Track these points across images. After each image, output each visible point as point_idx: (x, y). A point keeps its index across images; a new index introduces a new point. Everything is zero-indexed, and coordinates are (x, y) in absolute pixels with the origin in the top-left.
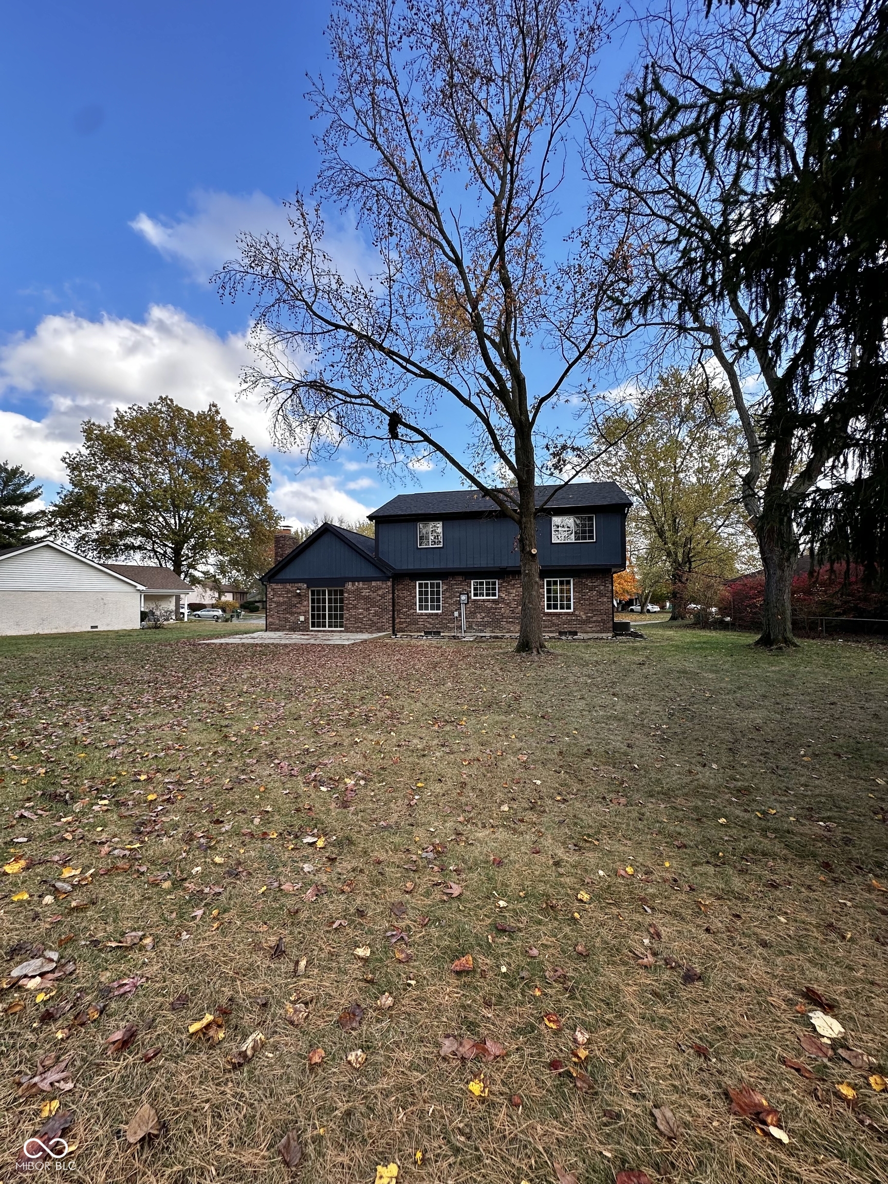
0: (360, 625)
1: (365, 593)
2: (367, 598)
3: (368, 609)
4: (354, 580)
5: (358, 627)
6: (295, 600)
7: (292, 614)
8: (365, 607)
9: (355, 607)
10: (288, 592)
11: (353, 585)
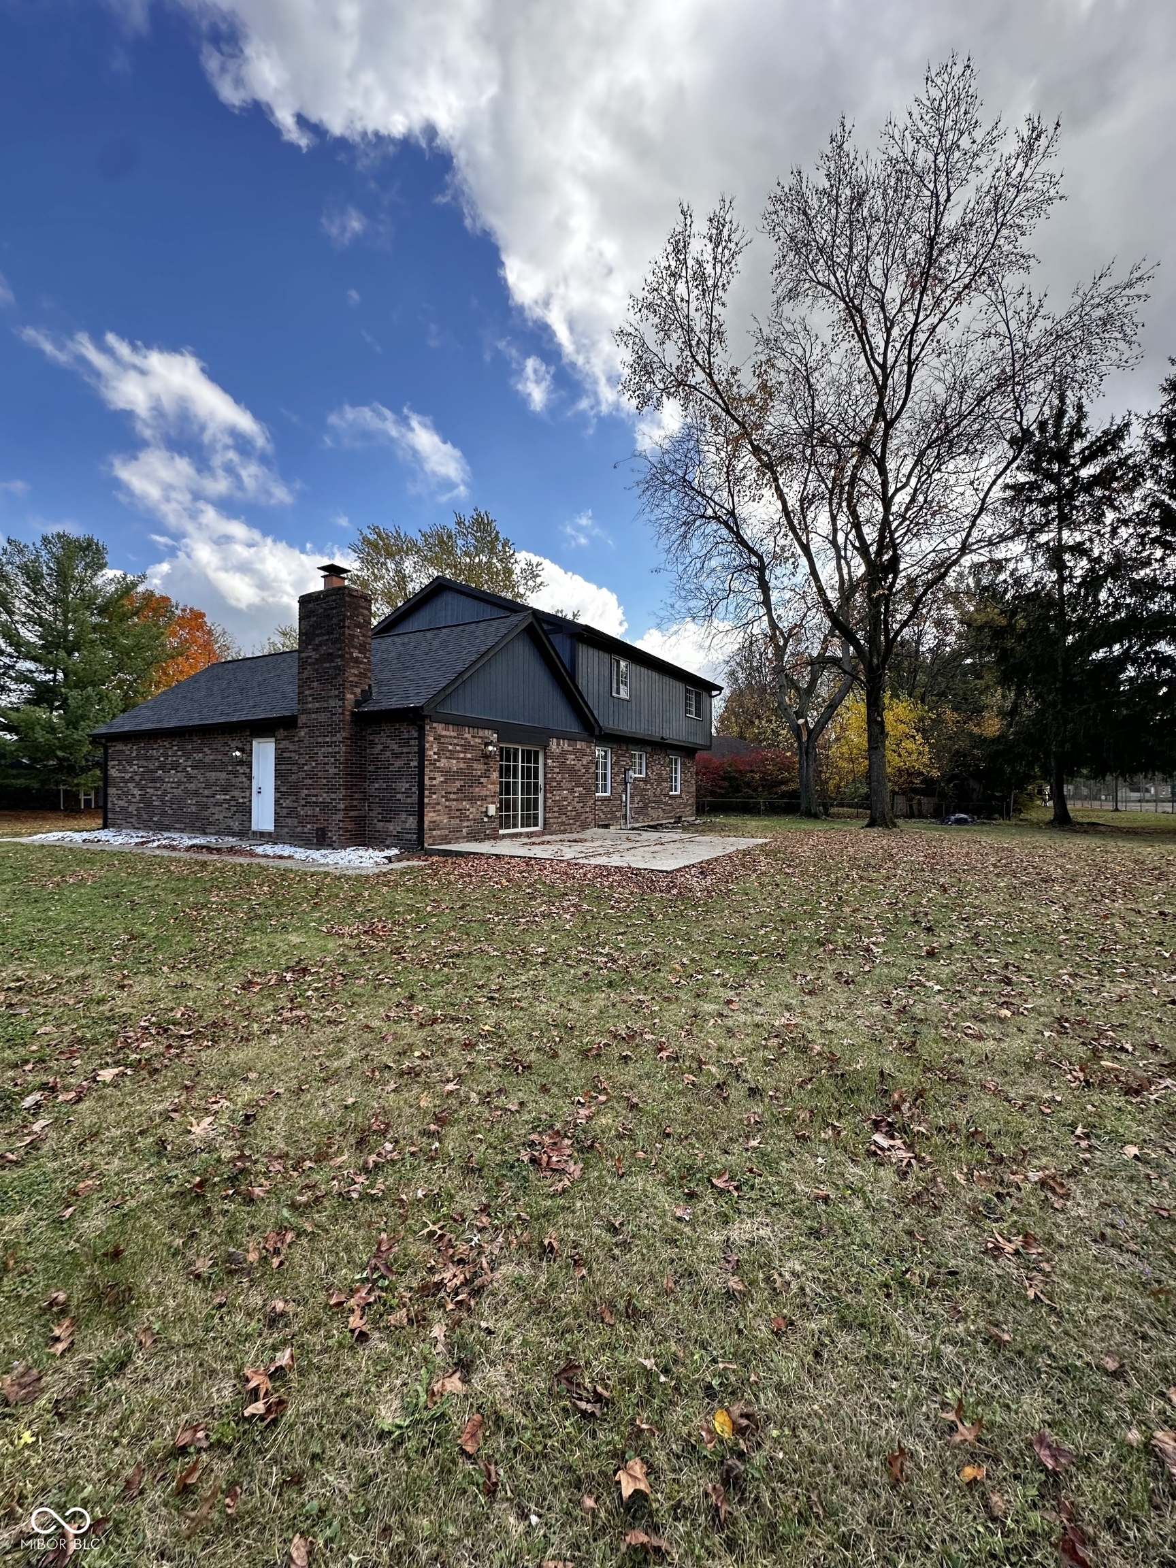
0: (564, 818)
1: (571, 760)
2: (572, 770)
3: (572, 791)
4: (561, 736)
5: (563, 823)
6: (479, 767)
7: (472, 799)
8: (569, 786)
9: (560, 788)
10: (467, 747)
11: (558, 744)
